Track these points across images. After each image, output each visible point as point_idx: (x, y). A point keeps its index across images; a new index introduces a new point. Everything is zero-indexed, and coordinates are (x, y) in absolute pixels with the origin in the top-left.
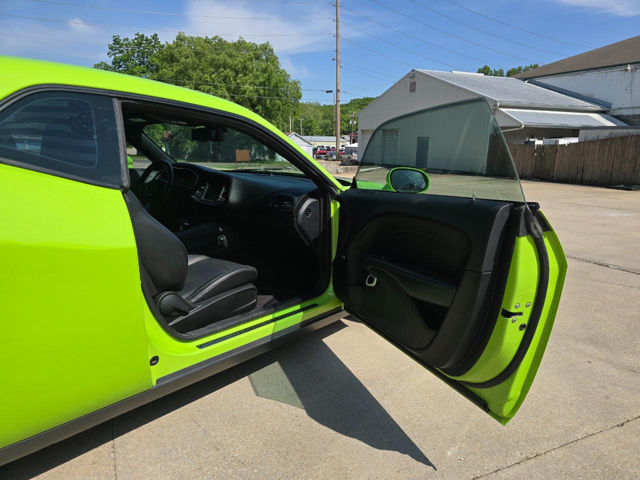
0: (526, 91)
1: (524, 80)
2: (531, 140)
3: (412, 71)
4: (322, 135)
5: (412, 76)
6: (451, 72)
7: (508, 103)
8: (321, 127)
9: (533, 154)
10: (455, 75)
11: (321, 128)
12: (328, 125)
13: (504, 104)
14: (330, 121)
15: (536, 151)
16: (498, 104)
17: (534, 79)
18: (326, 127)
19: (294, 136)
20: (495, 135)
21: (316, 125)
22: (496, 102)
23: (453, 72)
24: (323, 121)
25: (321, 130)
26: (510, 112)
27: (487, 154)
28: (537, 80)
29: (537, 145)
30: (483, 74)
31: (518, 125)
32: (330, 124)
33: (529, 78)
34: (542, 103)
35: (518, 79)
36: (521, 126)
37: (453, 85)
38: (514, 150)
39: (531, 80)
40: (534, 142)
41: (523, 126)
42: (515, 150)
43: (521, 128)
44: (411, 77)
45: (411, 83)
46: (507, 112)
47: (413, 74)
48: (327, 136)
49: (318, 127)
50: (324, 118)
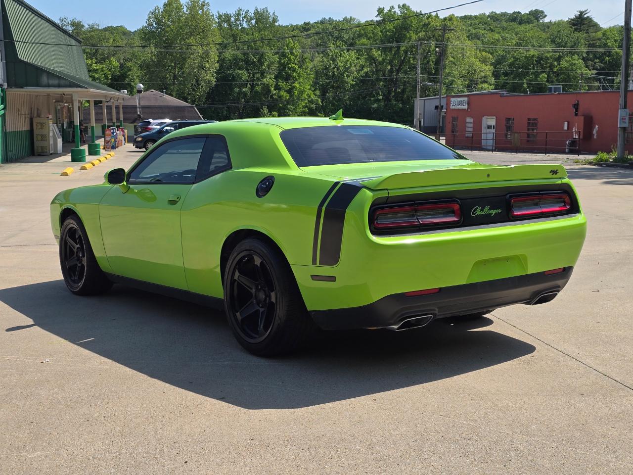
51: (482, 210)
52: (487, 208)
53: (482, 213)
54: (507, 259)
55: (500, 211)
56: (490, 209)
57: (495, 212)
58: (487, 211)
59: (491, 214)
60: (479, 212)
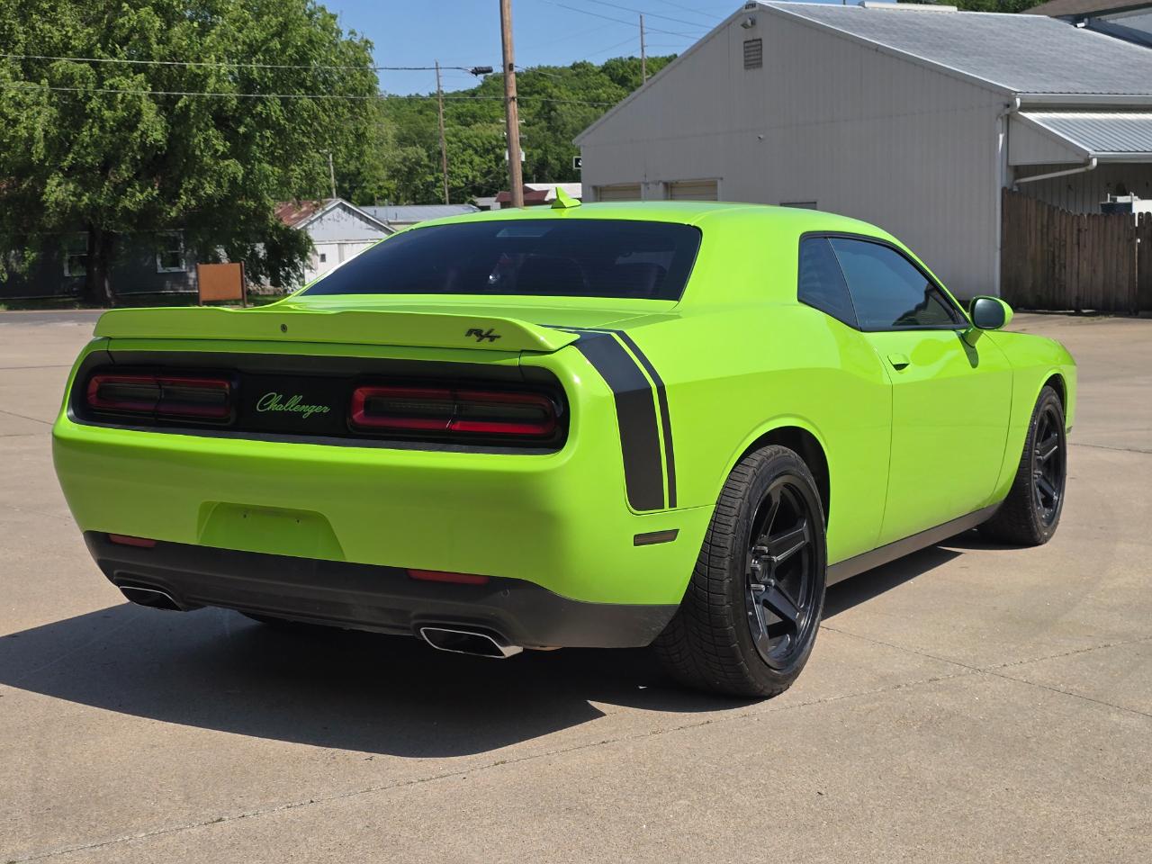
0: (1086, 56)
1: (1075, 19)
2: (1121, 199)
3: (747, 7)
4: (397, 203)
5: (749, 22)
6: (862, 4)
7: (1046, 99)
8: (394, 174)
9: (1131, 240)
10: (874, 14)
11: (392, 177)
12: (418, 163)
13: (1033, 98)
14: (423, 153)
15: (1138, 232)
16: (1018, 101)
17: (1103, 18)
18: (411, 172)
19: (339, 210)
20: (1015, 189)
21: (376, 168)
22: (1010, 95)
23: (867, 4)
24: (399, 154)
25: (393, 184)
26: (1051, 122)
27: (999, 246)
28: (1112, 20)
29: (1140, 214)
30: (955, 9)
31: (1080, 160)
32: (426, 161)
33: (1089, 15)
34: (1137, 91)
35: (1056, 17)
36: (1089, 161)
37: (877, 49)
38: (1075, 232)
39: (1092, 19)
40: (1129, 206)
41: (1095, 162)
42: (1079, 230)
43: (1090, 168)
44: (745, 26)
45: (745, 42)
46: (1044, 122)
47: (752, 17)
48: (416, 204)
49: (383, 173)
50: (403, 141)
51: (283, 402)
52: (296, 399)
53: (281, 408)
54: (300, 516)
55: (326, 410)
56: (301, 403)
57: (312, 411)
58: (294, 404)
59: (303, 413)
60: (274, 406)
